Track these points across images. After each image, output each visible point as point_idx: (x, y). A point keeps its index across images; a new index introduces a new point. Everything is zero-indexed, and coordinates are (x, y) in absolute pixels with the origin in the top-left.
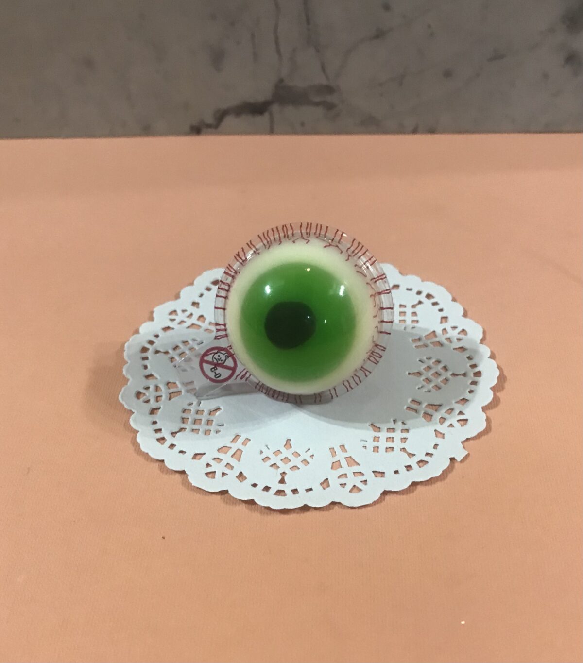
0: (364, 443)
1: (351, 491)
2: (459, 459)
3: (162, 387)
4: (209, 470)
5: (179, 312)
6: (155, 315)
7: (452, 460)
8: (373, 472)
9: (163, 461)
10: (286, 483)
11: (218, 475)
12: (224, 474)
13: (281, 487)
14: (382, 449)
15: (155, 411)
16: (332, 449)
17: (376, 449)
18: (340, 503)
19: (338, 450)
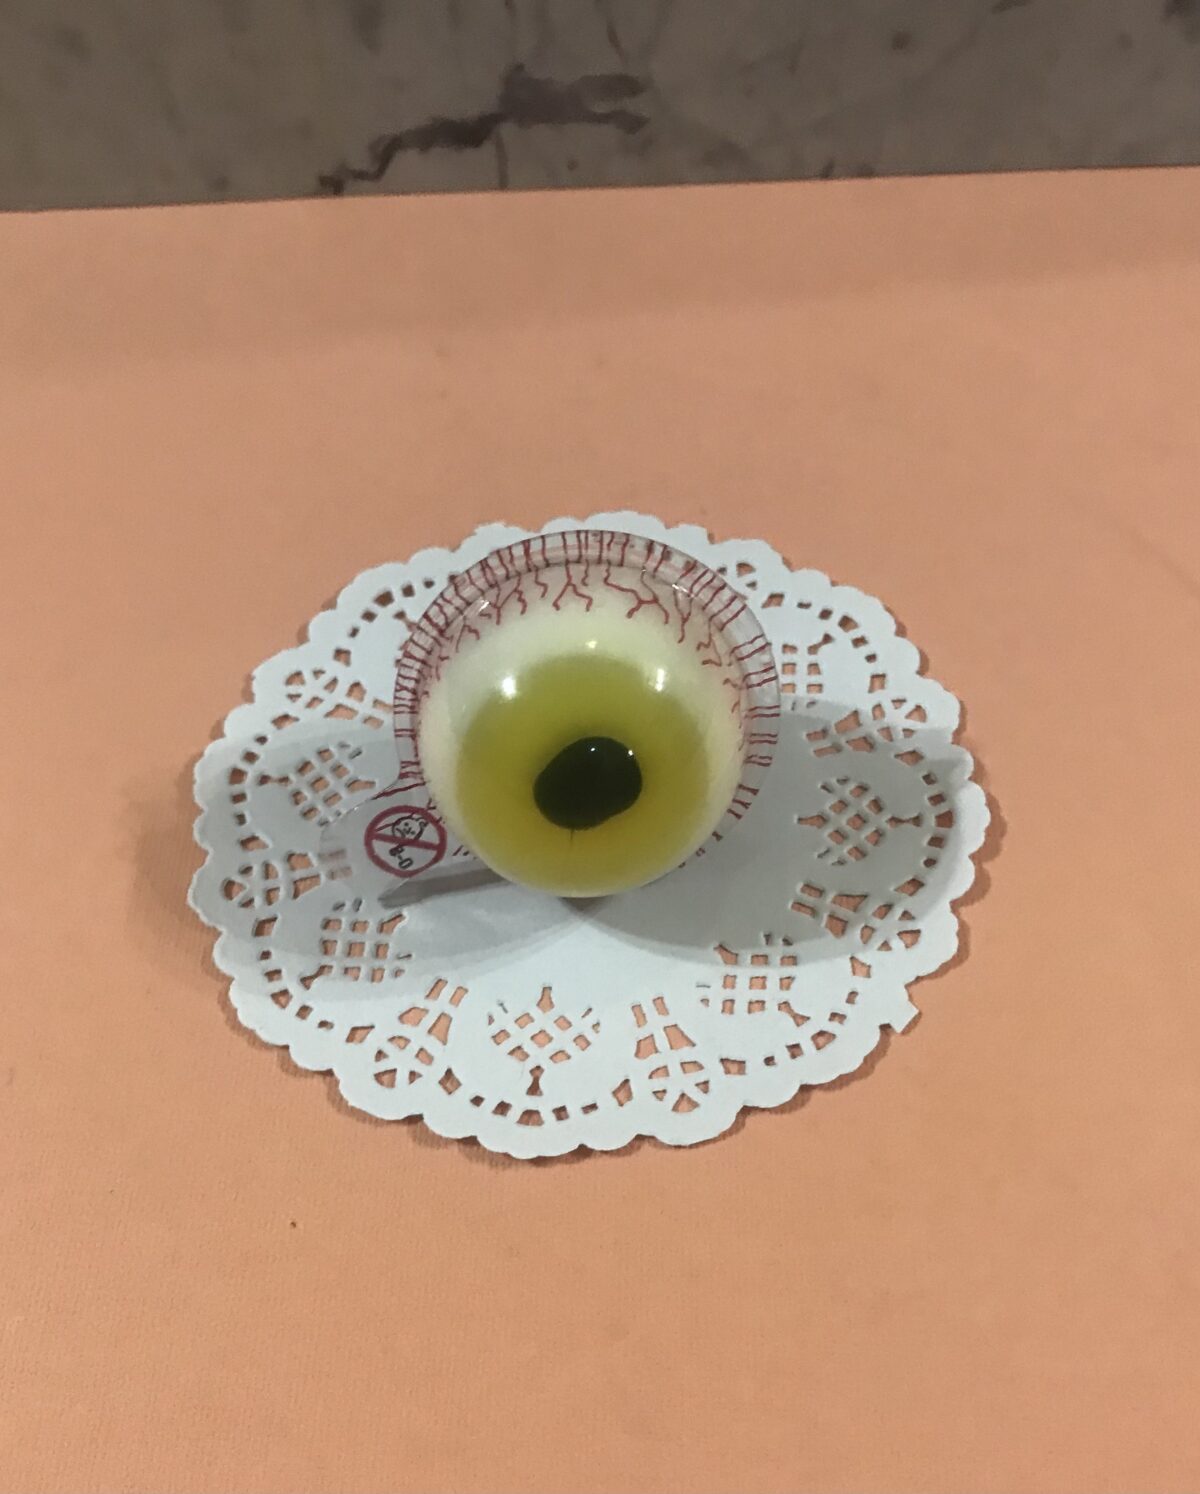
0: (703, 992)
1: (675, 1108)
2: (898, 1027)
3: (279, 866)
4: (384, 1066)
5: (307, 675)
6: (256, 687)
7: (885, 1029)
8: (723, 1061)
9: (286, 1048)
10: (541, 1094)
11: (402, 1076)
12: (413, 1076)
13: (532, 1103)
14: (741, 1006)
15: (267, 926)
16: (637, 1009)
17: (728, 1006)
18: (653, 1138)
19: (648, 1008)
